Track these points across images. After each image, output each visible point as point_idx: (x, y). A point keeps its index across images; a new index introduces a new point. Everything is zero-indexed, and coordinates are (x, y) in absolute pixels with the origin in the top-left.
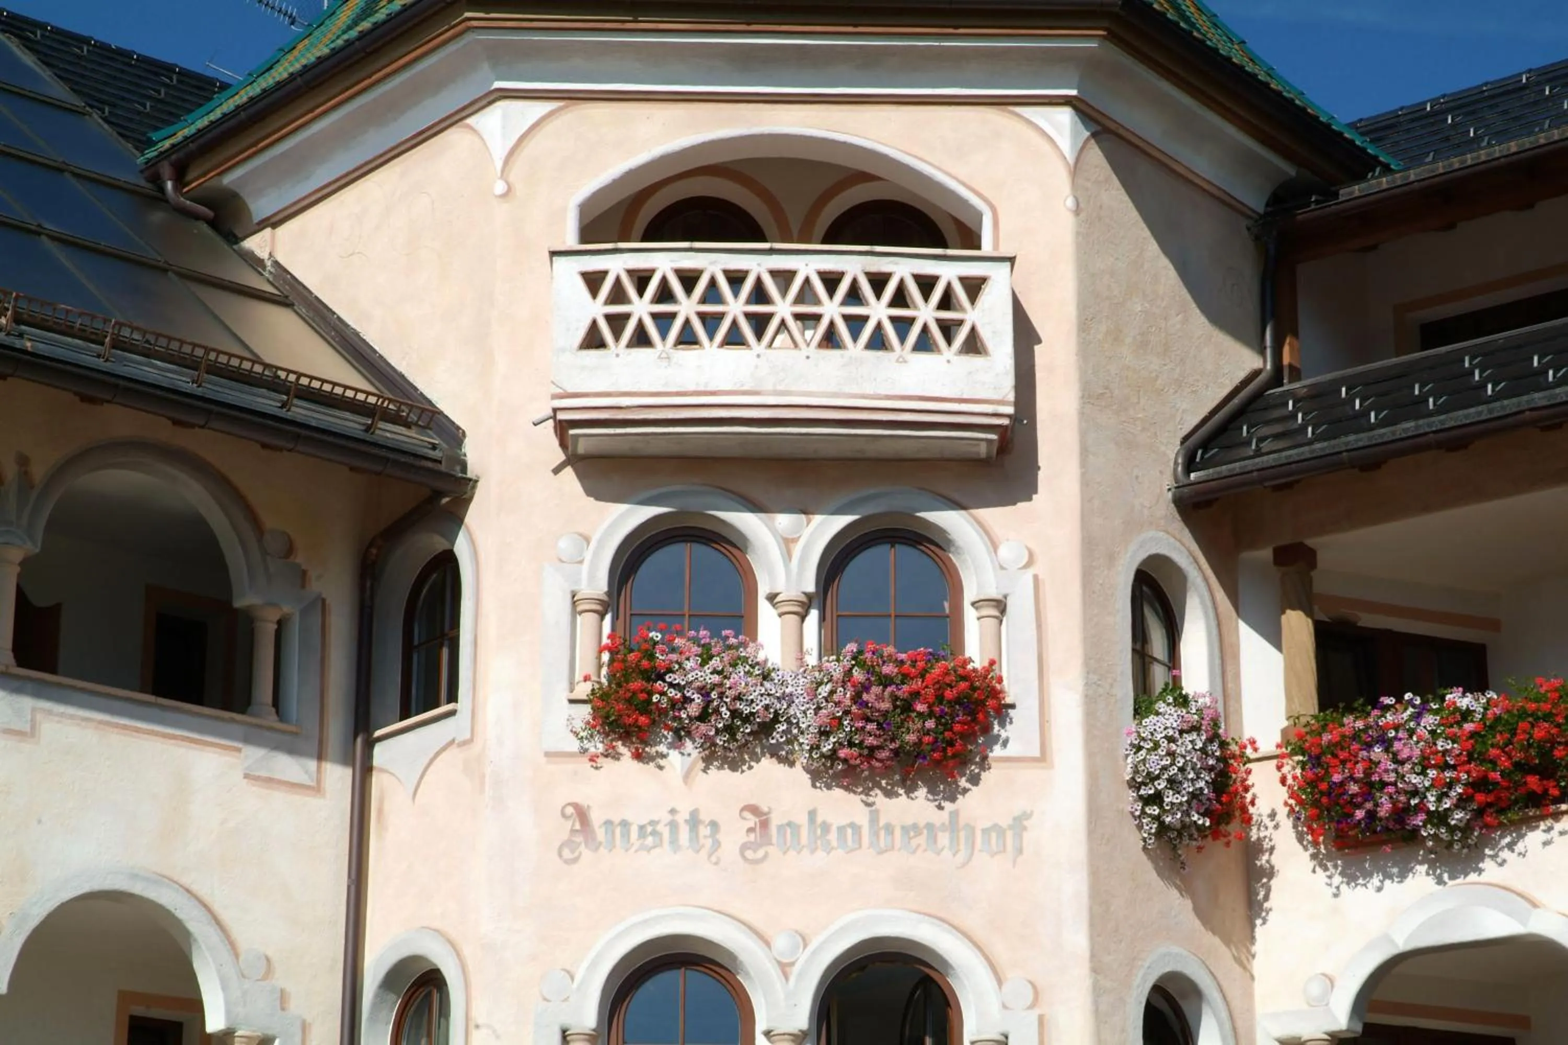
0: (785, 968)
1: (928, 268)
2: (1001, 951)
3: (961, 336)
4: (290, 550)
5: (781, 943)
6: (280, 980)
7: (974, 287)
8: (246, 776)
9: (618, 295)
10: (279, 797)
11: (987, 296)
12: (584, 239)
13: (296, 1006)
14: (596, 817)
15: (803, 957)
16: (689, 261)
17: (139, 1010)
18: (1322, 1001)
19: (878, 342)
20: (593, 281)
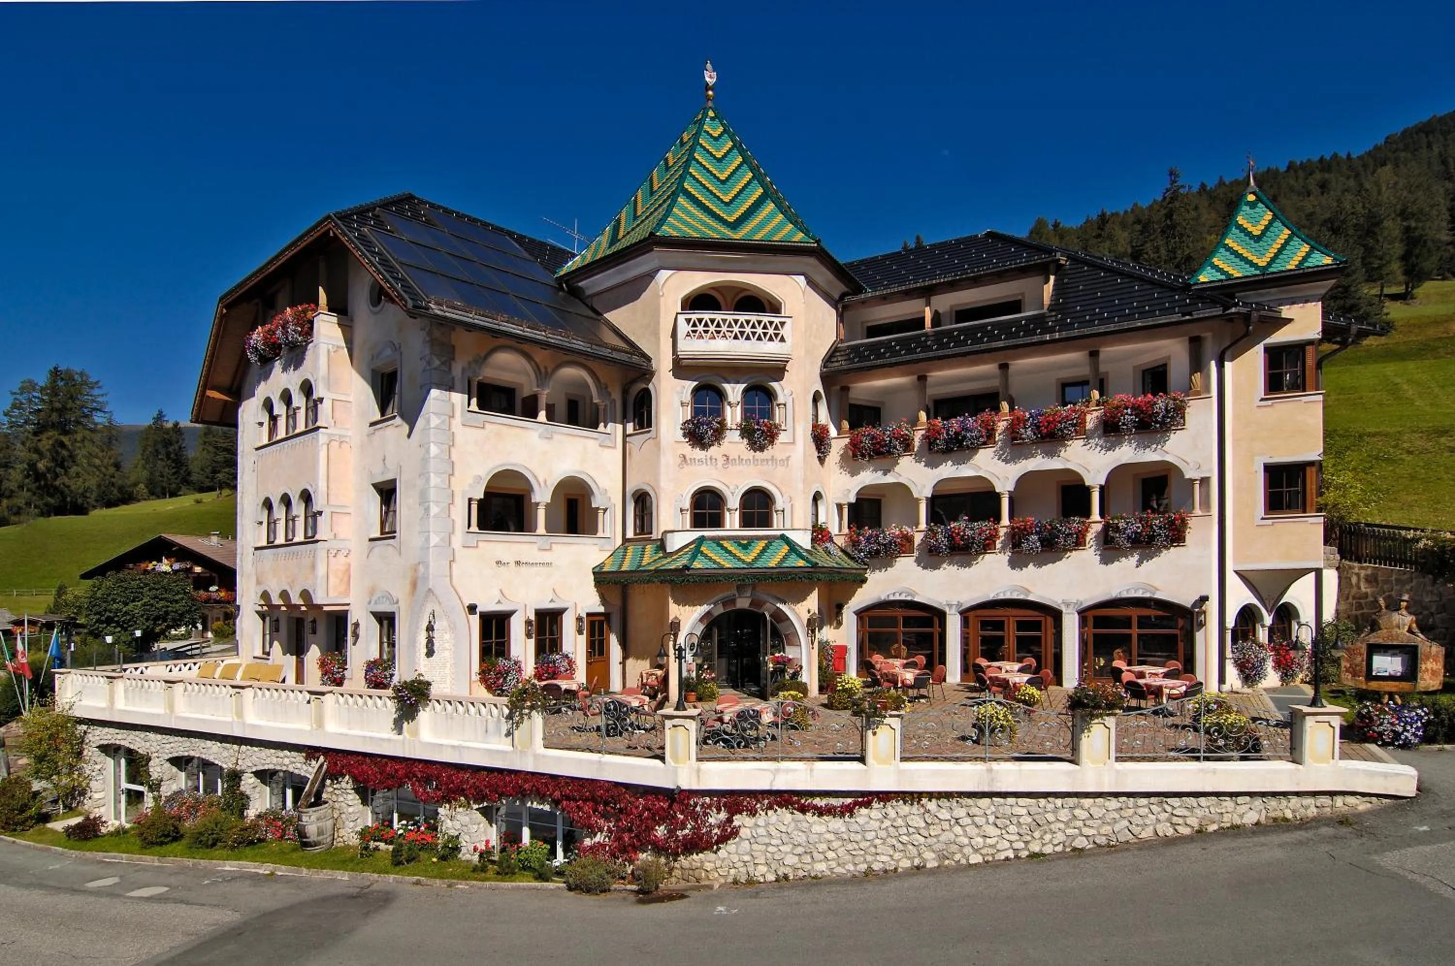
0: (733, 493)
1: (772, 319)
2: (783, 490)
3: (780, 336)
4: (606, 388)
5: (732, 487)
6: (609, 494)
7: (783, 324)
8: (600, 446)
9: (694, 325)
10: (606, 450)
11: (786, 326)
12: (682, 310)
13: (613, 501)
14: (687, 458)
15: (737, 491)
16: (712, 316)
17: (570, 497)
18: (847, 496)
19: (759, 339)
20: (688, 321)
